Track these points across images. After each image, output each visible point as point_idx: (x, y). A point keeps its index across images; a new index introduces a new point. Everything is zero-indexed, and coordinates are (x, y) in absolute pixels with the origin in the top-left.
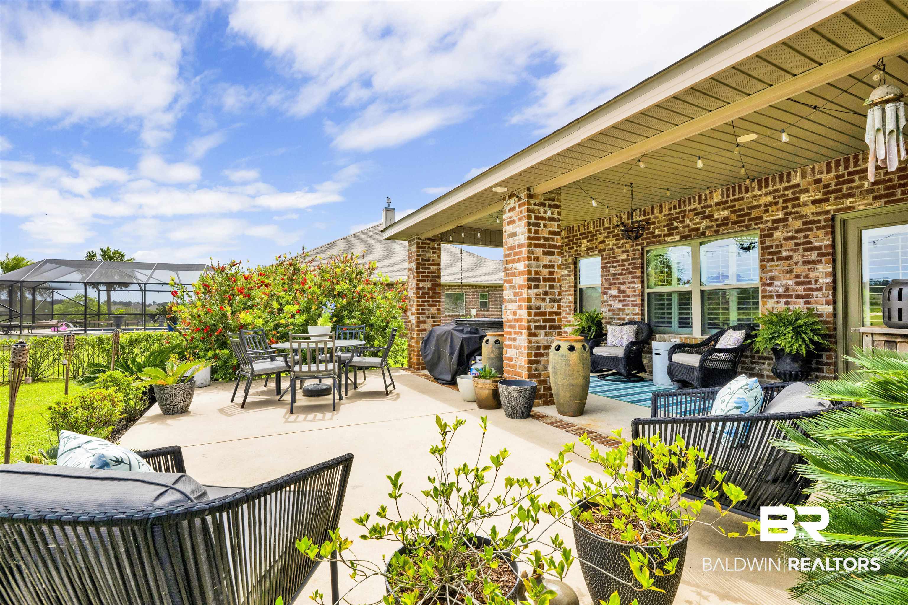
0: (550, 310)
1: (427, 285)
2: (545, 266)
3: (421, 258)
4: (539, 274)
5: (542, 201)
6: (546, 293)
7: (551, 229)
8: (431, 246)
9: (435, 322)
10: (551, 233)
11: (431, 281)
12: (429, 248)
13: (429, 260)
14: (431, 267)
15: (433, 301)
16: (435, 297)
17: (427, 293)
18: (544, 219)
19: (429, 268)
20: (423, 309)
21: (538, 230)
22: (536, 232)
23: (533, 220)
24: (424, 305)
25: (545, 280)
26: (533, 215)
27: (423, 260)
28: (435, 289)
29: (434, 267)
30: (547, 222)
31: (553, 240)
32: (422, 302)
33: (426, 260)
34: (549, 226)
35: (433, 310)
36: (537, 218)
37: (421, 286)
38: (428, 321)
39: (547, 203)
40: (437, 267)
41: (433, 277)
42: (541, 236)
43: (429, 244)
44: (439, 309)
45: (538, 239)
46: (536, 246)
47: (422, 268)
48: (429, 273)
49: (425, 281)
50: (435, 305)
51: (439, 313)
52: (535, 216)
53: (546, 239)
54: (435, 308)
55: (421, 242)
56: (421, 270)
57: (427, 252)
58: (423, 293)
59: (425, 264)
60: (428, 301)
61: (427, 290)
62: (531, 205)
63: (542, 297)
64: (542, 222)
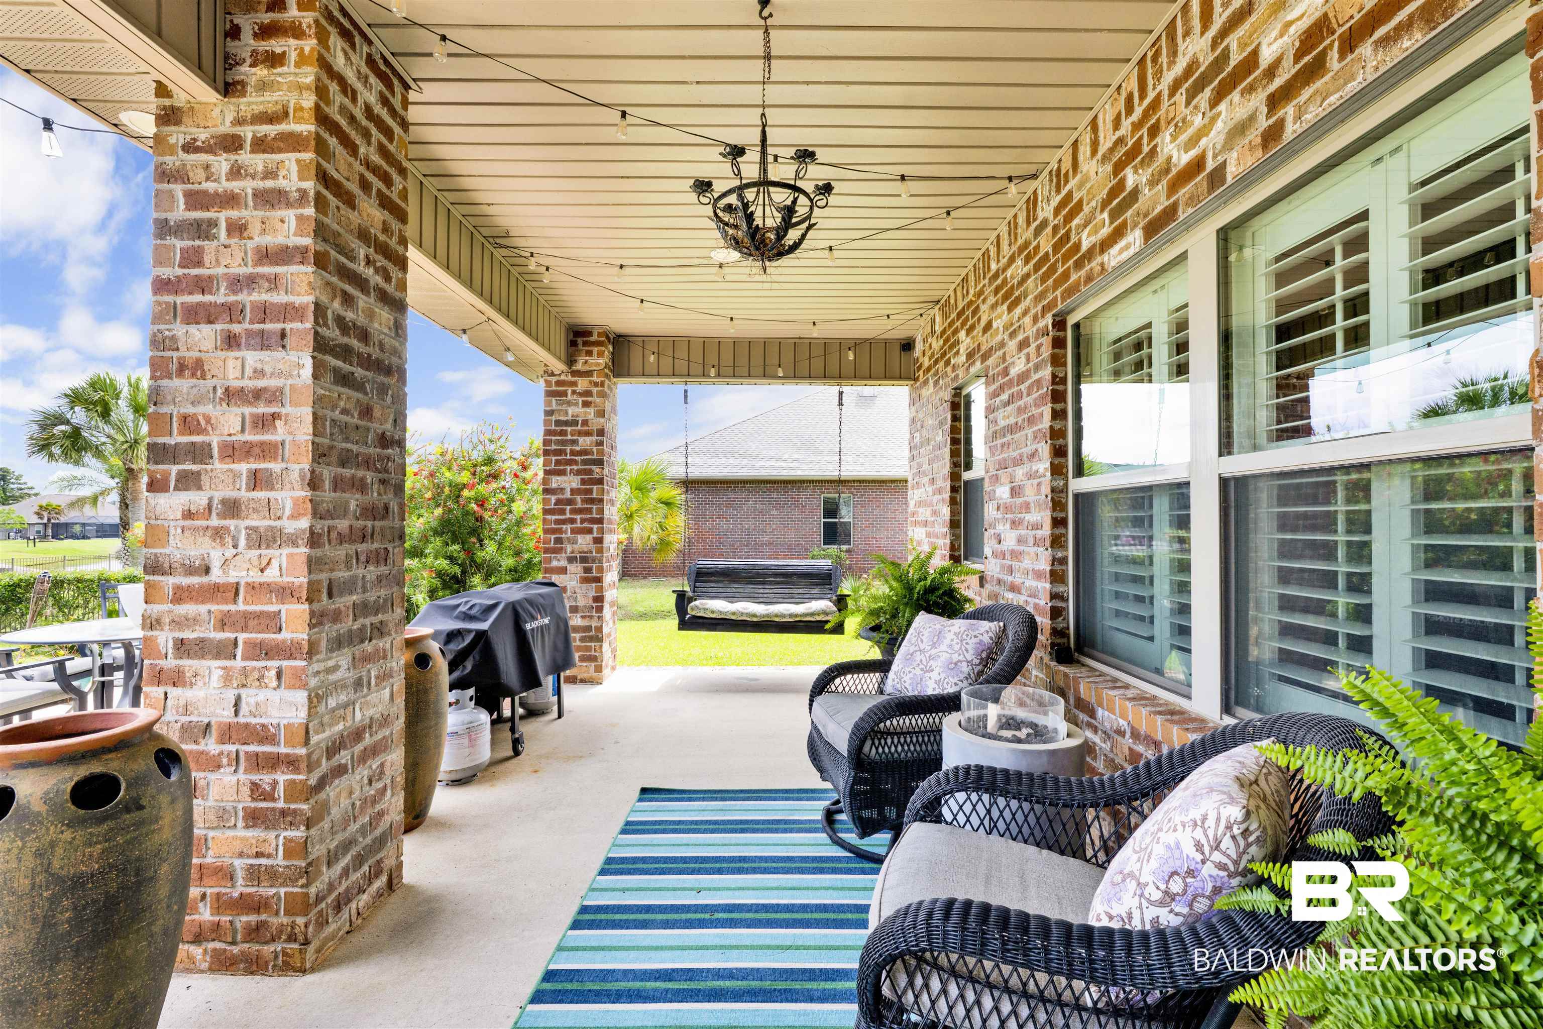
0: (255, 577)
1: (569, 482)
2: (231, 395)
3: (554, 418)
4: (200, 431)
5: (227, 128)
6: (232, 508)
7: (269, 240)
8: (579, 389)
9: (587, 570)
10: (266, 256)
11: (578, 472)
12: (574, 392)
13: (574, 423)
14: (581, 440)
15: (583, 521)
16: (589, 511)
17: (570, 502)
18: (231, 200)
19: (574, 442)
20: (559, 541)
21: (199, 251)
22: (193, 258)
23: (180, 212)
24: (560, 531)
25: (232, 451)
26: (178, 190)
27: (558, 423)
28: (590, 491)
29: (588, 440)
30: (249, 214)
31: (274, 282)
32: (557, 522)
33: (566, 423)
34: (255, 228)
35: (584, 542)
36: (196, 200)
37: (554, 485)
38: (571, 568)
39: (248, 133)
40: (594, 438)
41: (585, 462)
42: (221, 270)
43: (574, 384)
44: (599, 541)
45: (203, 285)
46: (194, 315)
47: (558, 442)
48: (573, 453)
49: (562, 473)
50: (590, 531)
51: (600, 551)
52: (188, 195)
53: (237, 283)
54: (589, 537)
55: (554, 379)
56: (553, 447)
57: (569, 403)
58: (558, 502)
59: (563, 433)
60: (572, 521)
61: (568, 495)
62: (172, 151)
63: (215, 522)
64: (222, 216)
